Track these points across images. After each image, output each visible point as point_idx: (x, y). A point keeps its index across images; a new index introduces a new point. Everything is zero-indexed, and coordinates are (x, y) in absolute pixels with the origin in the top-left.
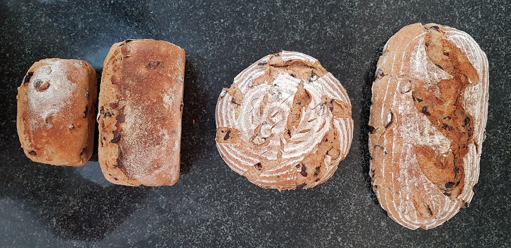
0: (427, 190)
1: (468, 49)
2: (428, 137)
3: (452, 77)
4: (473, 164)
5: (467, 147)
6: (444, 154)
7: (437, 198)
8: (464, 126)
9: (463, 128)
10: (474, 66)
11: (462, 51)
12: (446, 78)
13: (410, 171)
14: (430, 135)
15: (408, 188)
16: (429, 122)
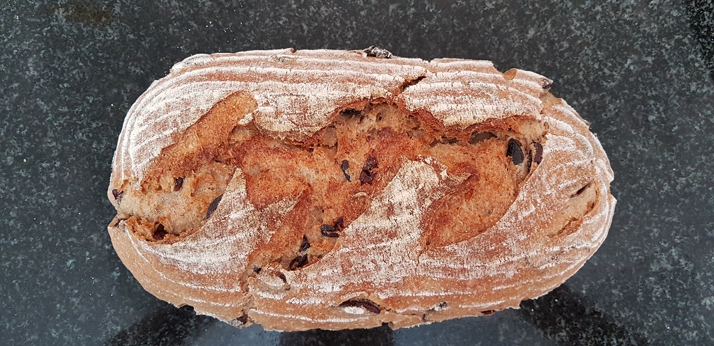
0: (533, 209)
1: (164, 126)
2: (399, 219)
3: (239, 171)
4: (455, 94)
5: (416, 113)
6: (440, 177)
7: (549, 176)
8: (362, 118)
9: (366, 120)
10: (205, 107)
11: (170, 142)
12: (243, 189)
13: (491, 255)
14: (393, 213)
15: (532, 253)
16: (361, 219)
